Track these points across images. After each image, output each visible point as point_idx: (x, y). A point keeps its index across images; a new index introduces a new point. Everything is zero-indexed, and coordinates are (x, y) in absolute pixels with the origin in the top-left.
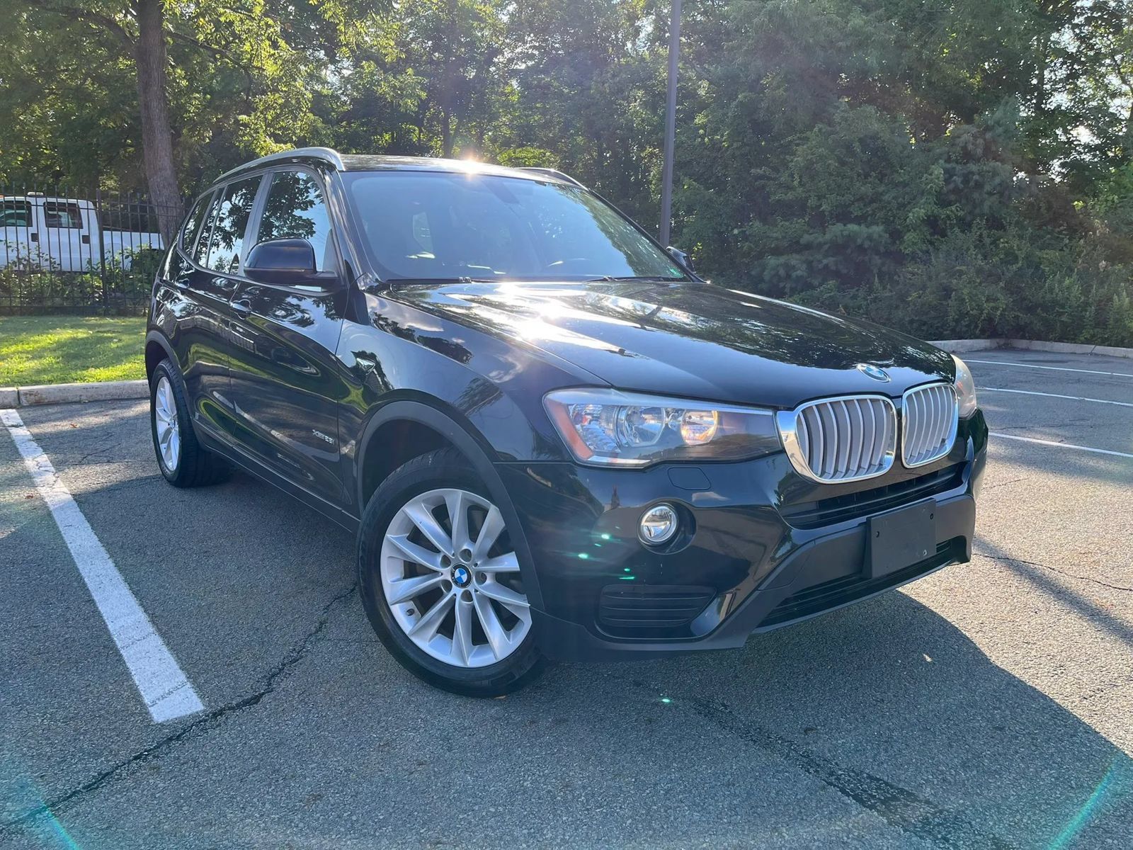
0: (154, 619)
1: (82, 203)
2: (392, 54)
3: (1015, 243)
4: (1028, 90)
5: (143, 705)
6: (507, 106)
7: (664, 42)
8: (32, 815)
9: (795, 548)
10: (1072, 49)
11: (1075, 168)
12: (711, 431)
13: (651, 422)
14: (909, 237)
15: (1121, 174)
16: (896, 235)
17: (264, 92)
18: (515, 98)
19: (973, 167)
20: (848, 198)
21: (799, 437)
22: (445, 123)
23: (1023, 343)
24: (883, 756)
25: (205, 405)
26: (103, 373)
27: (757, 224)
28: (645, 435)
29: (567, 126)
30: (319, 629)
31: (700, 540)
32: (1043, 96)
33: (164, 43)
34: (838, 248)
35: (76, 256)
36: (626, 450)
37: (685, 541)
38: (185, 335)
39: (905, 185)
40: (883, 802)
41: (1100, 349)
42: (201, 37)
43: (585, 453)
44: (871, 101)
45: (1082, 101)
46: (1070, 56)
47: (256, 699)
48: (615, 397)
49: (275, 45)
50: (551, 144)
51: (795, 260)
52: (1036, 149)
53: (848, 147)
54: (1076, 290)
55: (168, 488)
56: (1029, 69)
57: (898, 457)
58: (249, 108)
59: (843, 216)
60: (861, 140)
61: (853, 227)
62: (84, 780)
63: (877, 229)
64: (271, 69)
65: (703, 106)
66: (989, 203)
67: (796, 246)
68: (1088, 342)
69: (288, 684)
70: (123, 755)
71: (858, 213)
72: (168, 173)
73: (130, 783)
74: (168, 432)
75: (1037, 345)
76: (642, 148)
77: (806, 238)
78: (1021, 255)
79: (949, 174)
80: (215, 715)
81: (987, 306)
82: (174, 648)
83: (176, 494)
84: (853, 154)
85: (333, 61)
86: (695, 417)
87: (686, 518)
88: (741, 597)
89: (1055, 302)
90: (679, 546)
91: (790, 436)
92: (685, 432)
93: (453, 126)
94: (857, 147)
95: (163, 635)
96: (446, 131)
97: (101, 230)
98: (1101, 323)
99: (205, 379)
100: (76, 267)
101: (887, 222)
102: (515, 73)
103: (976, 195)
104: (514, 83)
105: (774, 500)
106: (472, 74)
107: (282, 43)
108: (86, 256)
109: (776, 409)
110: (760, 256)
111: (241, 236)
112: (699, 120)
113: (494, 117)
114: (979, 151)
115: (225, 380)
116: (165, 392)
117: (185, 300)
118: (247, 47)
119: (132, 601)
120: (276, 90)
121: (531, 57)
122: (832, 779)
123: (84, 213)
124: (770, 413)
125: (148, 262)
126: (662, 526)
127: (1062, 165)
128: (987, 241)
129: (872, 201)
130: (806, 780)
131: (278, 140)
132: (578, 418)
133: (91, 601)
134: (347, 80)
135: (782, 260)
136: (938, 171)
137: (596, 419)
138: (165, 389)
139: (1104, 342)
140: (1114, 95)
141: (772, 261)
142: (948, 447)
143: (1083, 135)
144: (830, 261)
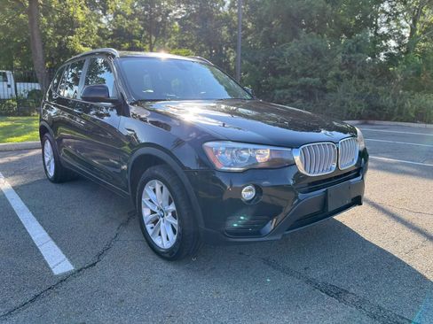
0: (50, 234)
1: (8, 72)
2: (129, 12)
3: (368, 84)
4: (372, 26)
5: (50, 268)
6: (174, 32)
7: (235, 8)
8: (10, 312)
9: (299, 201)
10: (388, 10)
11: (390, 55)
12: (267, 157)
13: (245, 154)
14: (329, 82)
15: (406, 58)
16: (324, 81)
17: (78, 27)
18: (177, 30)
19: (352, 56)
20: (306, 67)
21: (301, 159)
22: (150, 39)
23: (372, 122)
24: (334, 277)
25: (65, 150)
26: (19, 139)
27: (272, 78)
28: (242, 159)
29: (198, 40)
30: (116, 237)
31: (263, 198)
32: (377, 28)
33: (39, 8)
34: (303, 87)
35: (6, 92)
36: (235, 165)
37: (258, 199)
38: (56, 123)
39: (327, 62)
40: (336, 294)
41: (399, 123)
42: (53, 6)
43: (219, 166)
44: (314, 30)
45: (391, 30)
46: (387, 13)
47: (94, 264)
48: (231, 144)
49: (82, 8)
50: (192, 48)
51: (286, 91)
52: (375, 49)
53: (306, 48)
54: (391, 102)
55: (51, 184)
56: (372, 18)
57: (337, 166)
58: (72, 33)
59: (304, 75)
60: (311, 46)
61: (307, 78)
62: (29, 298)
63: (318, 79)
64: (81, 18)
65: (250, 32)
66: (358, 69)
67: (286, 86)
68: (396, 120)
69: (106, 258)
70: (44, 288)
71: (310, 74)
72: (41, 59)
73: (47, 298)
74: (50, 161)
75: (377, 122)
76: (227, 49)
77: (290, 83)
78: (371, 88)
79: (344, 58)
80: (79, 271)
81: (358, 108)
82: (60, 246)
83: (53, 185)
84: (308, 51)
85: (105, 15)
86: (261, 152)
87: (259, 190)
88: (279, 220)
89: (383, 107)
90: (256, 201)
91: (297, 158)
92: (258, 157)
93: (153, 41)
94: (309, 47)
95: (55, 241)
96: (150, 42)
97: (15, 82)
98: (400, 114)
99: (64, 140)
100: (6, 97)
101: (320, 76)
102: (177, 19)
103: (354, 66)
104: (177, 23)
105: (292, 182)
106: (160, 19)
107: (85, 8)
108: (10, 93)
109: (292, 148)
110: (273, 89)
111: (77, 85)
112: (249, 38)
113: (170, 37)
114: (355, 49)
115: (73, 140)
116: (48, 145)
117: (56, 109)
118: (71, 9)
119: (41, 227)
120: (83, 26)
121: (183, 13)
122: (317, 286)
123: (8, 76)
124: (290, 150)
125: (34, 95)
126: (250, 193)
127: (385, 54)
128: (358, 83)
129: (316, 68)
130: (307, 287)
131: (85, 46)
132: (217, 152)
133: (24, 228)
134: (110, 22)
135: (282, 91)
136: (340, 57)
137: (224, 153)
138: (48, 144)
139: (401, 121)
140: (403, 28)
141: (277, 92)
142: (355, 162)
143: (392, 43)
144: (300, 92)
